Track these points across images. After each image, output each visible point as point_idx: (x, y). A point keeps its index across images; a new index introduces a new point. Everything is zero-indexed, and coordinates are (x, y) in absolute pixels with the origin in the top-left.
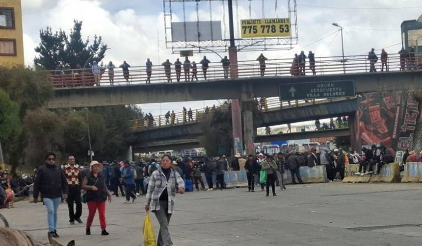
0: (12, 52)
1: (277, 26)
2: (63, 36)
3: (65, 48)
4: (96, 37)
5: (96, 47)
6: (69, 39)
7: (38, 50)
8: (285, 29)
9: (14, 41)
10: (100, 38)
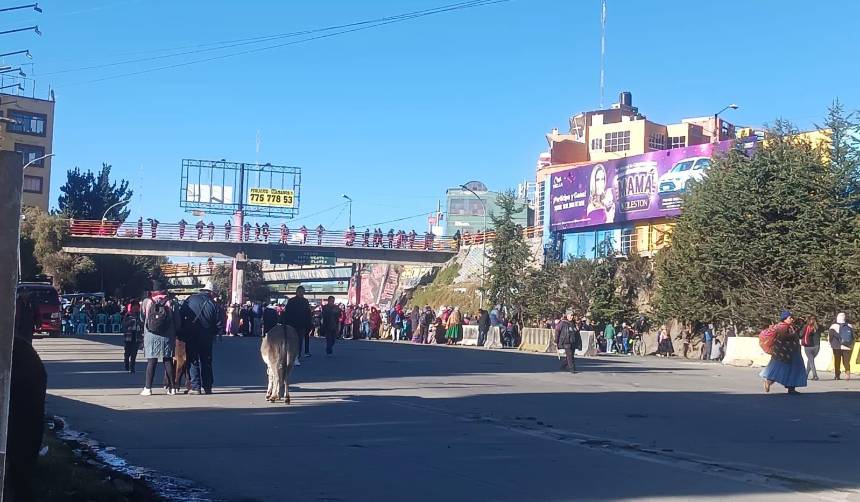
0: (38, 189)
1: (282, 196)
2: (90, 177)
3: (91, 189)
4: (123, 181)
5: (122, 190)
6: (96, 181)
7: (63, 189)
8: (289, 199)
9: (41, 179)
10: (128, 182)
